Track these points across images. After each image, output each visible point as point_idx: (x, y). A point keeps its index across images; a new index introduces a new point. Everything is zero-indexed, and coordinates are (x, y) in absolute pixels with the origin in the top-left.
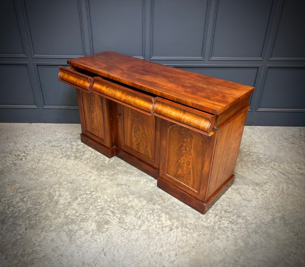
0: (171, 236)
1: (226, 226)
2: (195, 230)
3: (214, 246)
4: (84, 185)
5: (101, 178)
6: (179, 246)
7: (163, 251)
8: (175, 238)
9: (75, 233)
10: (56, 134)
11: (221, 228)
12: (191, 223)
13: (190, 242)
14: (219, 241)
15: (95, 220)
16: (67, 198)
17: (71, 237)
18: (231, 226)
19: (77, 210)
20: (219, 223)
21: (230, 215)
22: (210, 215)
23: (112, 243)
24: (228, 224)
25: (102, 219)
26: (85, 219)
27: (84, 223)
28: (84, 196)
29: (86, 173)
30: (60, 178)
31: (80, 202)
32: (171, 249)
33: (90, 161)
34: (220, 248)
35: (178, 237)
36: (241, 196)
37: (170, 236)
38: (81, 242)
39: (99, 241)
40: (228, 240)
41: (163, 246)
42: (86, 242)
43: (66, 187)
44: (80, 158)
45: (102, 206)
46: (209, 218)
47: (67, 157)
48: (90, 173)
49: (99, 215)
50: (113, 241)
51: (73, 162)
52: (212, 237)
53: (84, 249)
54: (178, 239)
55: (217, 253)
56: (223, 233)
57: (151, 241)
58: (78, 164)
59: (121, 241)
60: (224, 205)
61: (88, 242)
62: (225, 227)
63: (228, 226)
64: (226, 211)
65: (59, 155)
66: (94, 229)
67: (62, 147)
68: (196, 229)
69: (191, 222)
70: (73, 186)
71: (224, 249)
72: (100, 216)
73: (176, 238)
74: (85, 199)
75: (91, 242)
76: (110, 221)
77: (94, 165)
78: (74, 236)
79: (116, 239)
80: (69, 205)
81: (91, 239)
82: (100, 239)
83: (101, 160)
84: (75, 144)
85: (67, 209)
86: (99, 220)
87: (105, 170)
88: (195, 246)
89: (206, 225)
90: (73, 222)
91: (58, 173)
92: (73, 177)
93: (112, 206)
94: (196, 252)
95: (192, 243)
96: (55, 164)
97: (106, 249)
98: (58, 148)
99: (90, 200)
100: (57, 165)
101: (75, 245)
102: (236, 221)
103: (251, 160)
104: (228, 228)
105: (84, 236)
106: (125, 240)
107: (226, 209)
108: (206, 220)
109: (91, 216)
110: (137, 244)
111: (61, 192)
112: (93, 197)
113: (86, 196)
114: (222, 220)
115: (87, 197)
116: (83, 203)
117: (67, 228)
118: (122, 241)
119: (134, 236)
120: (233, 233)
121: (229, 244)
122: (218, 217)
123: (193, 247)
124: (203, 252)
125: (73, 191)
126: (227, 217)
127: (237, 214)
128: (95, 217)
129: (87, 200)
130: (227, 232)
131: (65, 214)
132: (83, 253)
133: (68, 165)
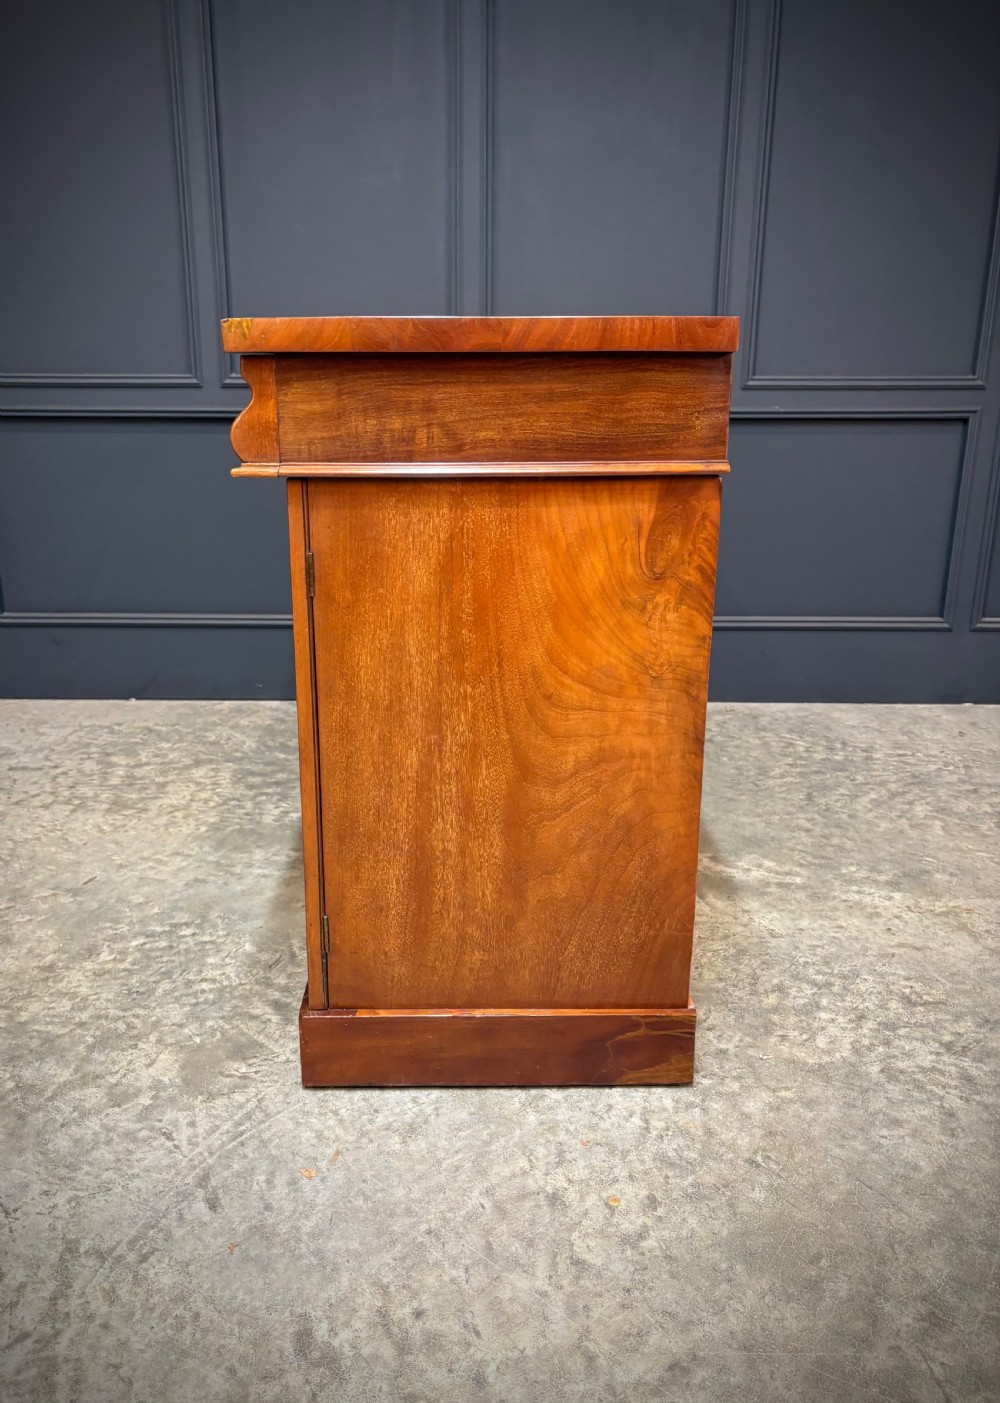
0: (613, 1112)
1: (927, 1064)
2: (751, 1081)
3: (875, 1156)
4: (141, 900)
5: (233, 874)
6: (663, 1160)
7: (570, 1181)
8: (637, 1121)
9: (51, 1099)
10: (41, 730)
11: (902, 1072)
12: (723, 1052)
13: (727, 1136)
14: (902, 1132)
15: (177, 1042)
16: (38, 951)
17: (21, 1117)
18: (956, 1066)
19: (85, 999)
20: (881, 1049)
21: (940, 1016)
22: (824, 1015)
23: (264, 1144)
24: (938, 1054)
25: (219, 1035)
26: (119, 1036)
27: (113, 1054)
28: (134, 943)
29: (160, 857)
30: (23, 874)
31: (110, 966)
32: (617, 1171)
33: (185, 817)
34: (916, 1168)
35: (656, 1116)
36: (976, 940)
37: (608, 1111)
38: (77, 1141)
39: (183, 1135)
40: (952, 1130)
41: (569, 1156)
42: (109, 1142)
43: (46, 906)
44: (140, 805)
45: (225, 983)
46: (823, 1029)
47: (77, 802)
48: (179, 858)
49: (201, 1020)
50: (265, 1136)
51: (100, 820)
52: (858, 1115)
53: (87, 1174)
54: (657, 1124)
55: (899, 1190)
56: (916, 1094)
57: (493, 1137)
58: (124, 826)
59: (320, 1136)
60: (894, 974)
61: (117, 1139)
62: (923, 1070)
63: (941, 1067)
64: (907, 1001)
65: (38, 795)
66: (166, 1079)
67: (60, 770)
68: (758, 1079)
69: (723, 1046)
70: (82, 903)
71: (941, 1172)
72: (210, 1023)
73: (646, 1121)
74: (138, 955)
75: (135, 1140)
76: (261, 1045)
77: (203, 829)
78: (41, 1114)
79: (290, 1126)
80: (47, 978)
81: (139, 1126)
82: (192, 1124)
83: (241, 811)
84: (124, 763)
85: (29, 995)
86: (198, 1040)
87: (259, 847)
88: (759, 1159)
89: (811, 1062)
90: (50, 1047)
91: (18, 857)
92: (91, 870)
93: (282, 981)
94: (771, 1188)
95: (743, 1142)
96: (11, 828)
97: (226, 1173)
98: (40, 773)
99: (165, 959)
100: (18, 830)
101: (40, 1157)
102: (978, 1042)
103: (989, 810)
104: (942, 1072)
105: (99, 1112)
106: (339, 1131)
107: (907, 991)
108: (805, 1037)
109: (156, 1024)
110: (413, 1147)
111: (15, 927)
112: (183, 947)
113: (145, 944)
114: (899, 1037)
115: (148, 946)
116: (125, 970)
117: (8, 1075)
118: (326, 1133)
119: (398, 1110)
120: (978, 1098)
121: (961, 1146)
122: (871, 1024)
123: (752, 1162)
124: (814, 1186)
125: (79, 925)
126: (922, 1026)
127: (974, 1014)
128: (181, 1026)
129: (149, 958)
130: (941, 1093)
131: (10, 1018)
132: (81, 1194)
133: (74, 830)
